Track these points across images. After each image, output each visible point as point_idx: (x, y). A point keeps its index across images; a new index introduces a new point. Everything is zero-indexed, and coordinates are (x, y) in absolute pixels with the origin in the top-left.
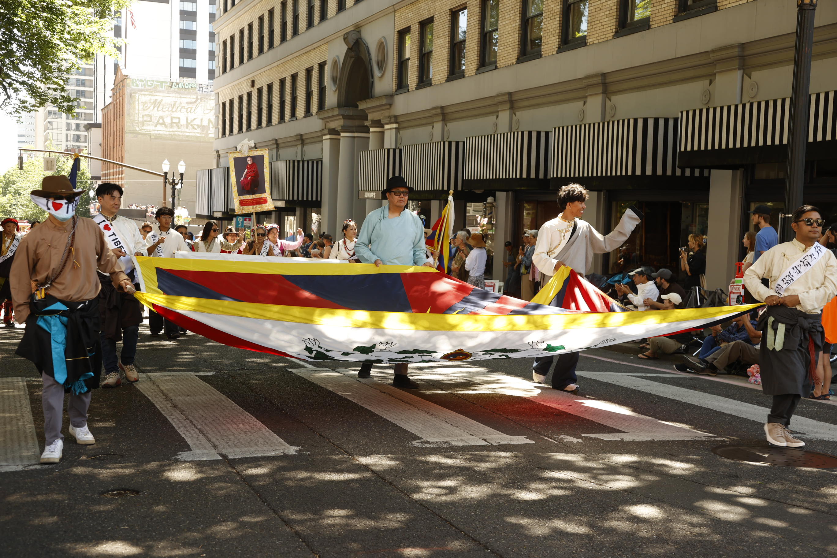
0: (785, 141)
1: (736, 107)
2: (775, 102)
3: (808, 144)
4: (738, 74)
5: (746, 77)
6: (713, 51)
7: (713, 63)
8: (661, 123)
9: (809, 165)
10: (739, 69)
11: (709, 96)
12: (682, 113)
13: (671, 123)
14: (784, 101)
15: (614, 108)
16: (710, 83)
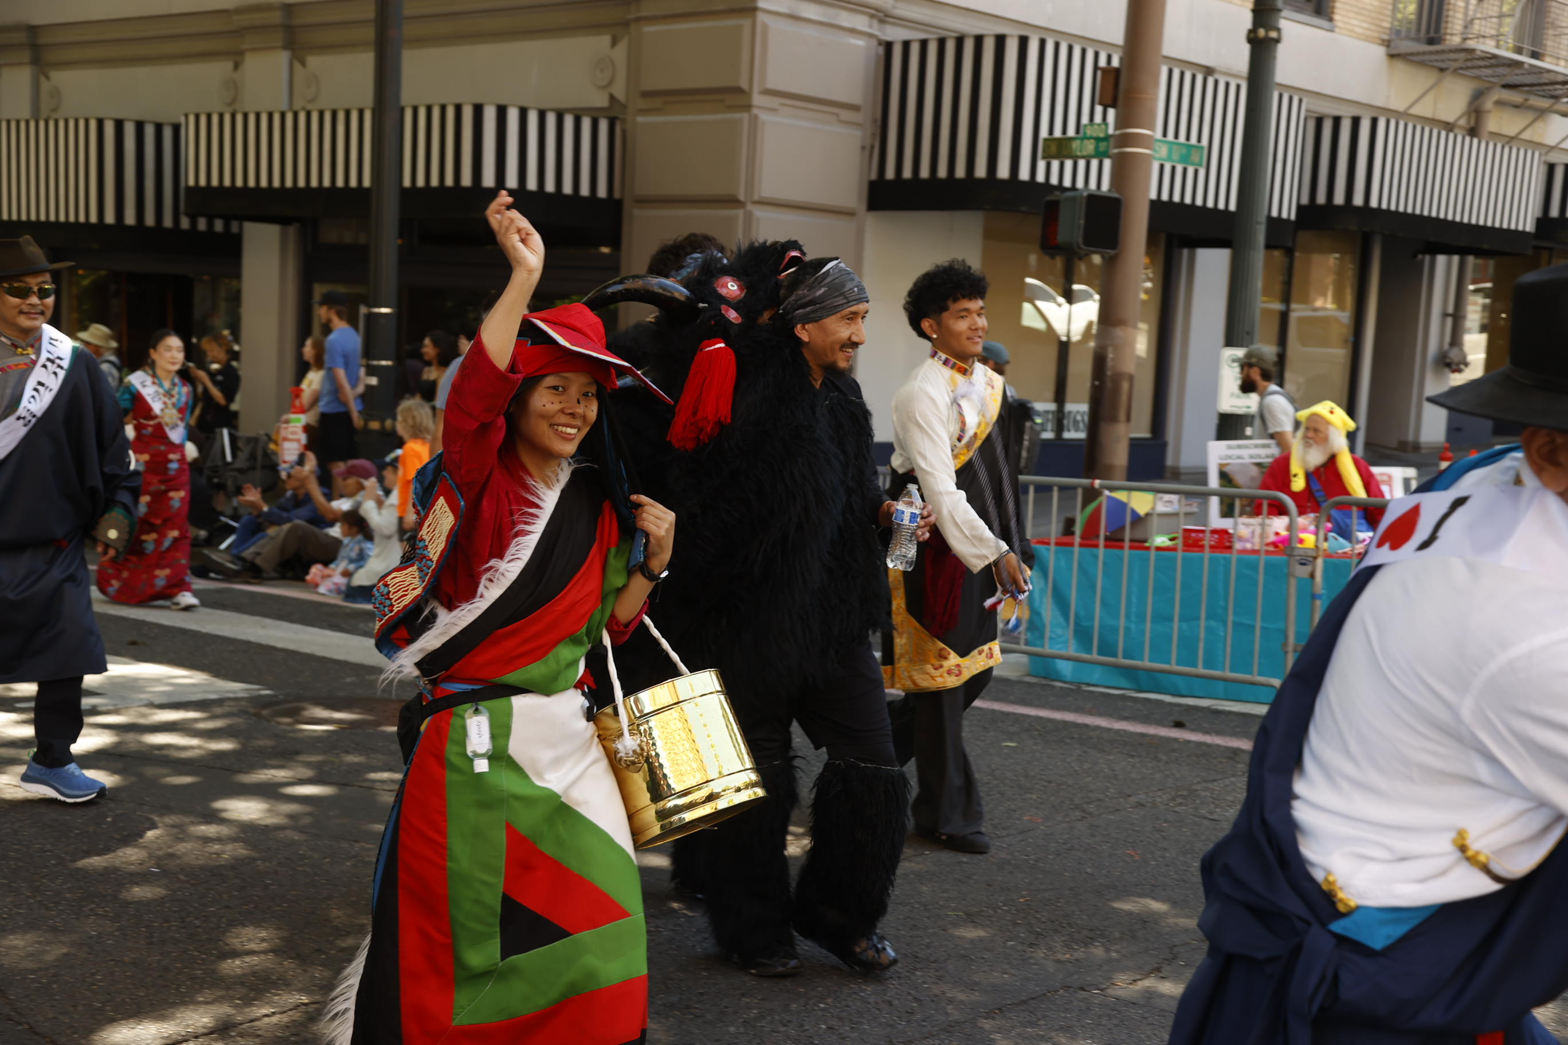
0: (367, 183)
1: (283, 116)
2: (348, 113)
3: (404, 191)
4: (283, 58)
5: (297, 65)
6: (239, 11)
7: (239, 32)
8: (149, 131)
9: (405, 226)
10: (285, 47)
11: (234, 90)
12: (186, 116)
13: (168, 134)
14: (361, 113)
15: (56, 93)
16: (237, 66)
